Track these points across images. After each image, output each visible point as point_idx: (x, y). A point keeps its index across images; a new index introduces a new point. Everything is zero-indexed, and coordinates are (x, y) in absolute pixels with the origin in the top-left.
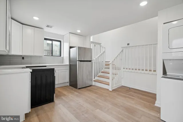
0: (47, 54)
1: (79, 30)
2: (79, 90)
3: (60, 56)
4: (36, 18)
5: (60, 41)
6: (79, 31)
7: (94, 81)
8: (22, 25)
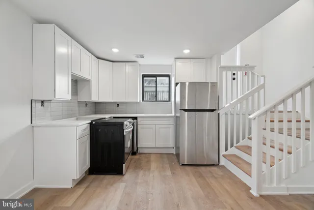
0: (150, 99)
1: (187, 49)
2: (182, 167)
3: (169, 100)
4: (115, 50)
5: (168, 76)
6: (187, 51)
7: (224, 156)
8: (112, 63)
